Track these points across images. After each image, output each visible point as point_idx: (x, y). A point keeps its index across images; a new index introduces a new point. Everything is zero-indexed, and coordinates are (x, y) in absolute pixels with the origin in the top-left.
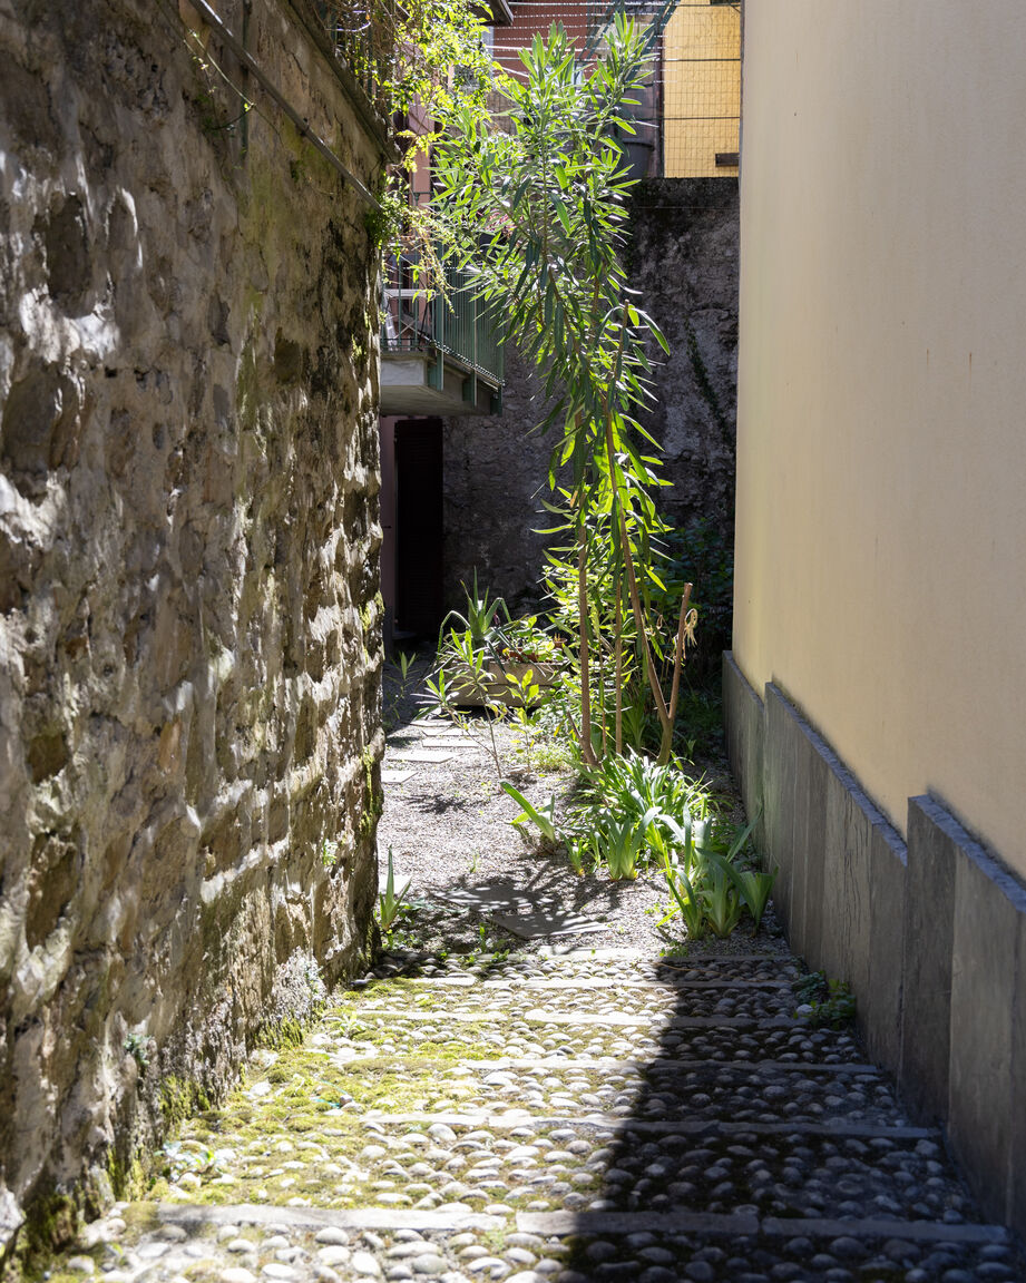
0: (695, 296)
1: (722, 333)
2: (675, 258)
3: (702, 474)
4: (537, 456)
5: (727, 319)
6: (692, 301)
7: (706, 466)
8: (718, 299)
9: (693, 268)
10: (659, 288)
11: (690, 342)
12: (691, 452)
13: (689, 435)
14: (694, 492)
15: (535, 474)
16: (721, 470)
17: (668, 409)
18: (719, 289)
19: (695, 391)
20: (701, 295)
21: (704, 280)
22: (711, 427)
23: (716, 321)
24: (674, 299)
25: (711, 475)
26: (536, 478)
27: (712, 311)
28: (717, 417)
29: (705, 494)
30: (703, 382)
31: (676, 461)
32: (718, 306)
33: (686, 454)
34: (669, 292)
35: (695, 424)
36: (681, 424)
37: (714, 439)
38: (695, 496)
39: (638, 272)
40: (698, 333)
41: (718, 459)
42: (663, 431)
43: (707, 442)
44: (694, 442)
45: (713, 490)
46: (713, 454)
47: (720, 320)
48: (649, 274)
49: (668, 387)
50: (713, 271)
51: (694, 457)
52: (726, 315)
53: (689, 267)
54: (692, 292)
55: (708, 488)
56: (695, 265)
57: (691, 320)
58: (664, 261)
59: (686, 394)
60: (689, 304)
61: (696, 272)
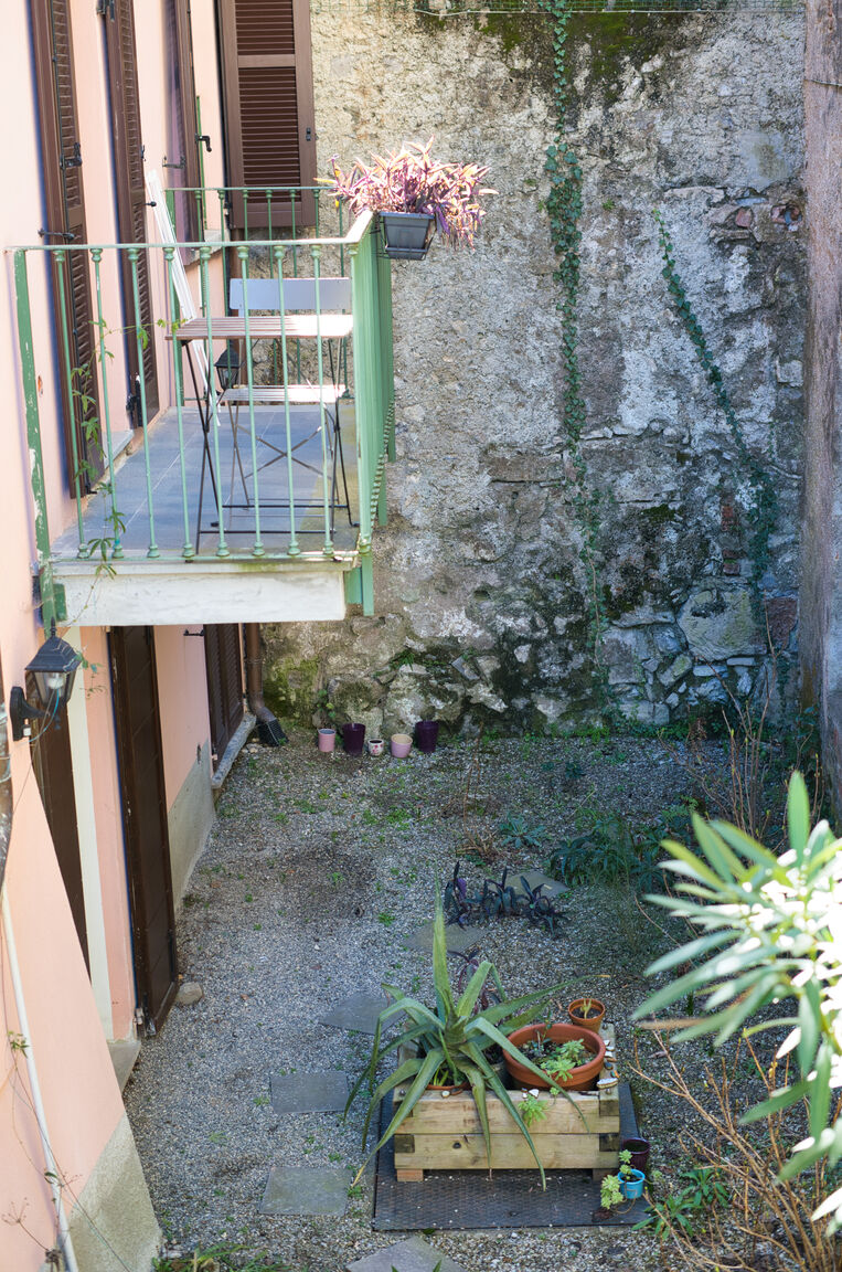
0: (669, 164)
1: (713, 226)
2: (635, 100)
3: (682, 458)
4: (415, 437)
5: (722, 203)
6: (664, 174)
7: (688, 445)
8: (706, 169)
9: (665, 118)
10: (609, 152)
11: (662, 243)
12: (664, 423)
13: (660, 395)
14: (669, 487)
15: (412, 466)
16: (713, 452)
17: (626, 354)
18: (711, 153)
19: (670, 325)
20: (680, 163)
21: (684, 137)
22: (695, 381)
23: (704, 206)
24: (635, 171)
25: (696, 460)
26: (413, 471)
27: (697, 189)
28: (705, 366)
29: (687, 490)
30: (682, 309)
31: (639, 438)
32: (707, 181)
33: (655, 426)
34: (625, 159)
35: (671, 377)
36: (647, 379)
37: (701, 401)
38: (672, 494)
39: (574, 122)
40: (675, 228)
41: (708, 435)
42: (618, 390)
43: (690, 407)
44: (669, 408)
45: (700, 484)
46: (700, 427)
47: (710, 205)
48: (593, 128)
49: (626, 319)
50: (699, 121)
51: (669, 431)
52: (719, 196)
53: (659, 115)
54: (666, 160)
55: (691, 481)
56: (670, 110)
57: (663, 207)
58: (618, 106)
59: (657, 329)
60: (658, 179)
61: (671, 124)
